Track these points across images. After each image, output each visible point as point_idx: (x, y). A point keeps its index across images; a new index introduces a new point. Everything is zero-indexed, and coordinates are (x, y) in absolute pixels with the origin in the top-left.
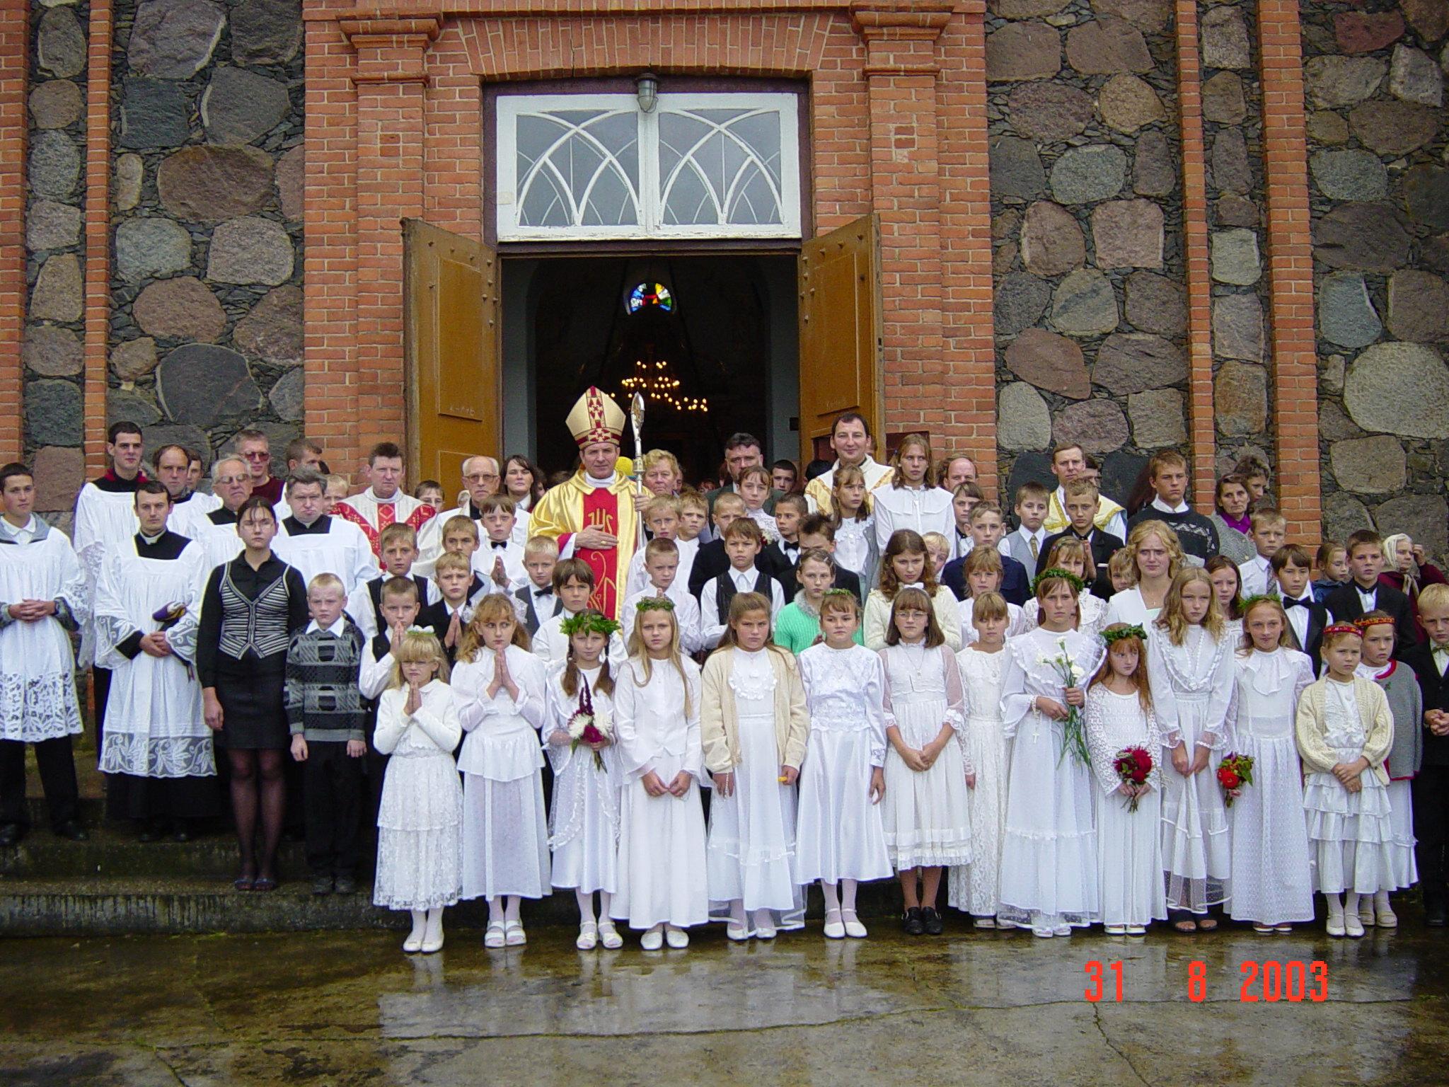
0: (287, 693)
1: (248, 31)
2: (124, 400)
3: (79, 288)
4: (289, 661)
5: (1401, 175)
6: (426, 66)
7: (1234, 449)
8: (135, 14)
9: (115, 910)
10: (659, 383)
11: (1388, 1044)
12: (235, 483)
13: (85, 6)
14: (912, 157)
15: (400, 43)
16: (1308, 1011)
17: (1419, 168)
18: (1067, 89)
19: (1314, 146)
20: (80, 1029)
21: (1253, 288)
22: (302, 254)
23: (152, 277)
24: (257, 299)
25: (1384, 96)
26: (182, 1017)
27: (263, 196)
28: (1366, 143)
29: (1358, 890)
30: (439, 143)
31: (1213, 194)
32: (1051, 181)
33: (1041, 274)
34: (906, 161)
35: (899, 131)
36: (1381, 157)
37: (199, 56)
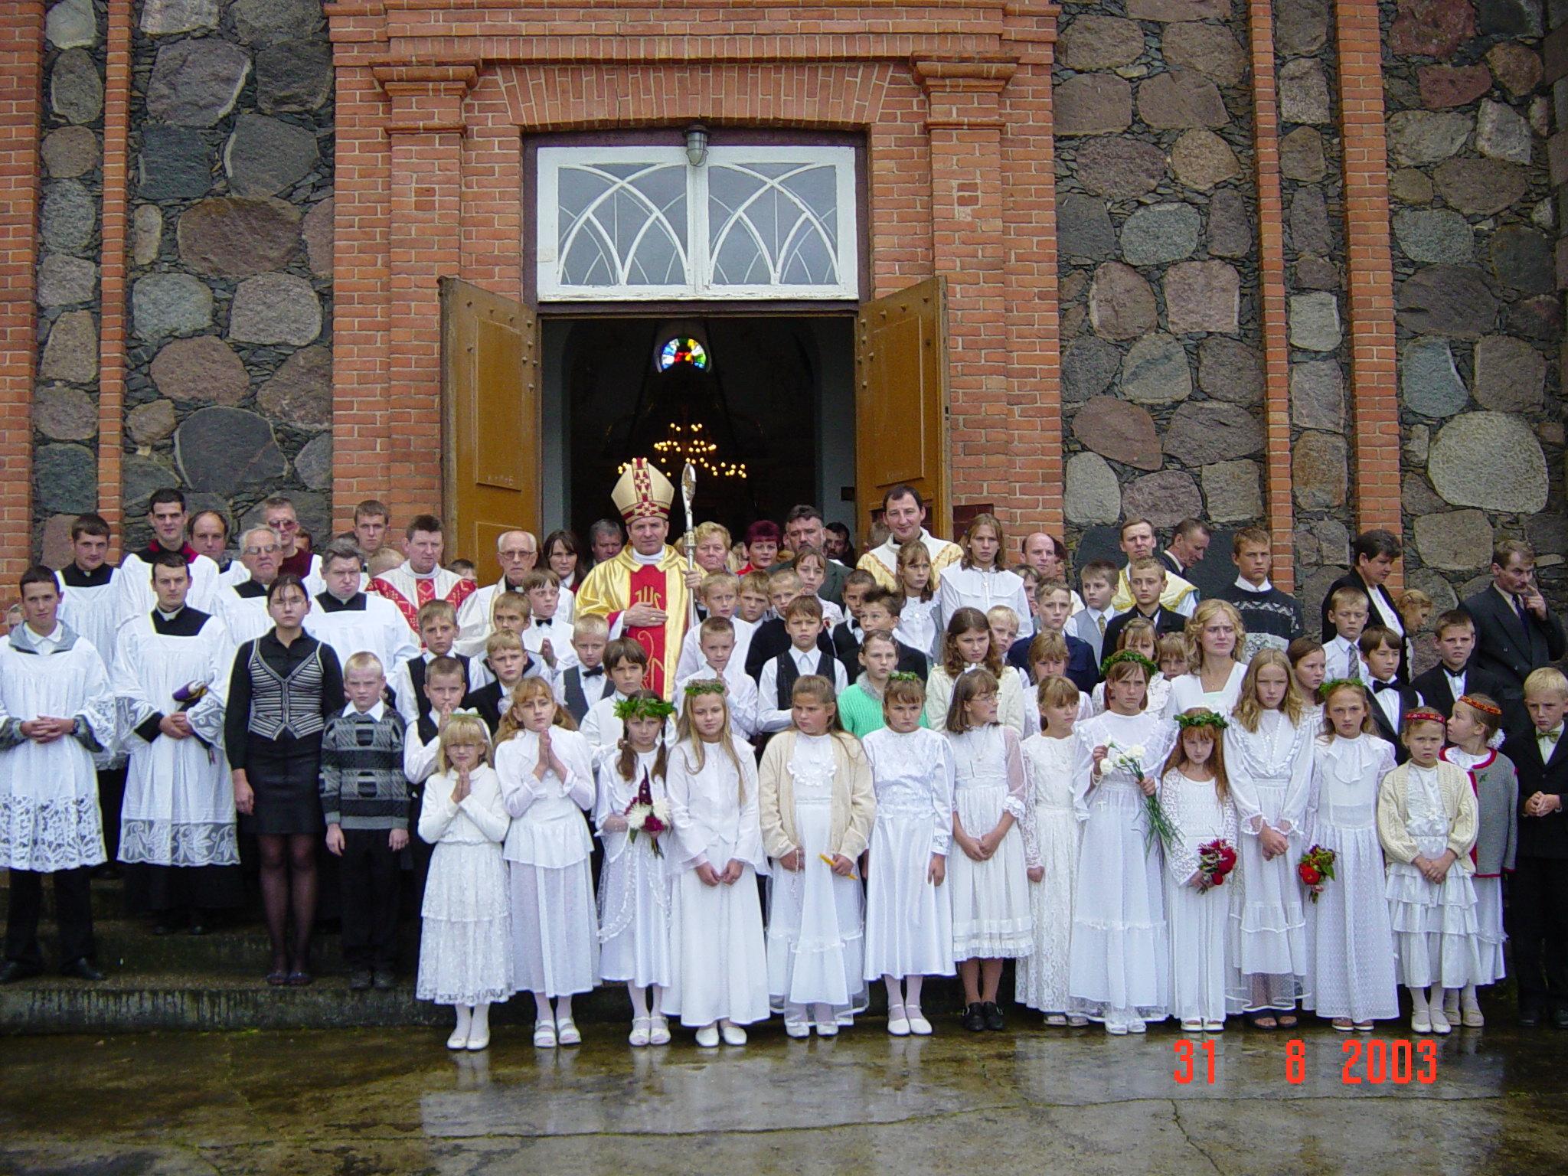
0: (323, 781)
1: (275, 77)
2: (141, 466)
3: (93, 346)
4: (324, 746)
5: (1489, 236)
6: (464, 115)
7: (1313, 524)
8: (155, 57)
9: (141, 1005)
10: (695, 447)
11: (1476, 1141)
12: (263, 554)
13: (102, 48)
14: (976, 215)
15: (436, 91)
16: (1393, 1108)
17: (1506, 229)
18: (1138, 144)
19: (1397, 206)
20: (115, 1129)
21: (1333, 355)
22: (331, 313)
23: (170, 336)
24: (283, 360)
25: (1470, 153)
26: (221, 1116)
27: (289, 252)
28: (1452, 202)
29: (1445, 985)
30: (477, 197)
31: (1291, 255)
32: (1121, 241)
33: (1110, 338)
34: (969, 219)
35: (962, 187)
36: (1467, 217)
37: (222, 102)
